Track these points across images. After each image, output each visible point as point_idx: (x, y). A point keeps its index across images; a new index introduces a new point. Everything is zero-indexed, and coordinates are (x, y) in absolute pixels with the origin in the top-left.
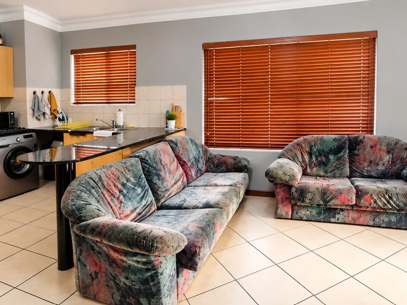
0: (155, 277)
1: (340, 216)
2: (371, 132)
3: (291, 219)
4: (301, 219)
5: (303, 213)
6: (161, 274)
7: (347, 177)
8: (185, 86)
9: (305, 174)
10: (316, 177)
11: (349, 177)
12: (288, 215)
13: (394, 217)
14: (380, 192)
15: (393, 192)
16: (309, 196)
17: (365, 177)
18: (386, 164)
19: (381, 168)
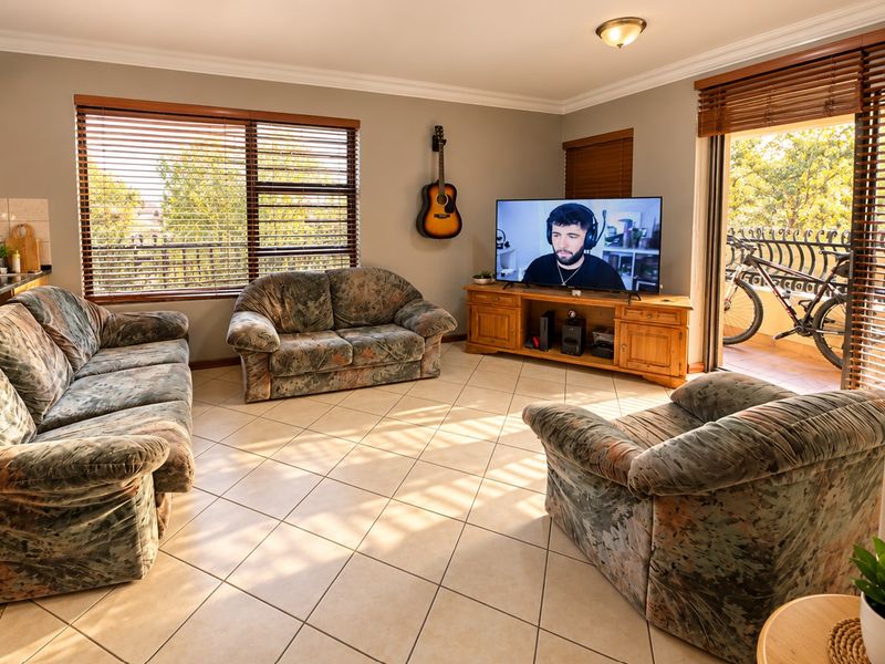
1: (335, 382)
3: (270, 400)
4: (284, 398)
5: (287, 387)
7: (331, 329)
9: (281, 332)
10: (294, 332)
11: (335, 329)
12: (265, 395)
13: (394, 370)
14: (379, 344)
15: (394, 342)
16: (295, 364)
17: (354, 327)
18: (377, 307)
19: (372, 312)
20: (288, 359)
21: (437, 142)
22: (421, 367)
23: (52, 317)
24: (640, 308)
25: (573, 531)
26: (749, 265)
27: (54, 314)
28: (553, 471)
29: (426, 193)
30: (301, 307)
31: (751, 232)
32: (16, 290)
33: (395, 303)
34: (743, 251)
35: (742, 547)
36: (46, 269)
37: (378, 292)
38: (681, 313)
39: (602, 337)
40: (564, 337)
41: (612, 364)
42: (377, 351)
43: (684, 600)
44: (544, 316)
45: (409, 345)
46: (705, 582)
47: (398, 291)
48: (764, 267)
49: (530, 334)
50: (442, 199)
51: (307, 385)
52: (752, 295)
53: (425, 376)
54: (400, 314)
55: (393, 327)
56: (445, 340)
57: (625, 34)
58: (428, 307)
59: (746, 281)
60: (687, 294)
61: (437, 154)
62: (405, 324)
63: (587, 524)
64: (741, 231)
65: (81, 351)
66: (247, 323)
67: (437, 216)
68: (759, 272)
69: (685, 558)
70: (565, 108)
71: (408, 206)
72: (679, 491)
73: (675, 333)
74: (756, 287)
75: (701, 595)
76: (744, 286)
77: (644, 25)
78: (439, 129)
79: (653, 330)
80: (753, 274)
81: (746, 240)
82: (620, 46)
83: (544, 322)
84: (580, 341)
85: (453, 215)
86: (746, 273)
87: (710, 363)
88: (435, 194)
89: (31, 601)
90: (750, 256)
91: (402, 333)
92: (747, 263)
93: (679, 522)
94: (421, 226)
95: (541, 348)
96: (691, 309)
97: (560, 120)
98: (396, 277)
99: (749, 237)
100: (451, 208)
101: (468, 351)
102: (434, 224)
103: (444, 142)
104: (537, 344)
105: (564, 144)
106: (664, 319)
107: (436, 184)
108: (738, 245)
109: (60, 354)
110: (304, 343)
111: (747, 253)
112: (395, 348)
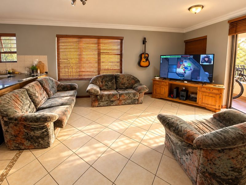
0: (47, 131)
1: (114, 103)
2: (122, 73)
3: (98, 107)
4: (101, 106)
5: (102, 104)
6: (49, 129)
7: (115, 89)
8: (47, 56)
9: (101, 90)
10: (105, 90)
11: (116, 89)
12: (96, 105)
13: (130, 101)
14: (126, 94)
15: (130, 93)
16: (104, 98)
17: (121, 89)
18: (127, 84)
19: (126, 86)
20: (102, 96)
21: (144, 42)
22: (138, 101)
23: (45, 84)
24: (207, 88)
25: (173, 152)
26: (240, 76)
27: (46, 83)
28: (167, 134)
29: (141, 56)
30: (106, 83)
31: (241, 66)
32: (38, 78)
33: (133, 83)
34: (238, 72)
35: (231, 167)
36: (46, 73)
37: (128, 80)
38: (221, 90)
39: (193, 96)
40: (181, 95)
41: (196, 104)
42: (126, 95)
43: (209, 181)
44: (175, 88)
45: (134, 95)
46: (217, 177)
47: (133, 80)
48: (244, 77)
49: (171, 93)
50: (145, 57)
51: (107, 103)
52: (240, 85)
53: (139, 103)
54: (134, 86)
55: (131, 89)
56: (145, 94)
57: (196, 9)
58: (141, 85)
59: (239, 80)
60: (223, 84)
61: (144, 45)
62: (135, 89)
63: (178, 152)
64: (238, 66)
65: (51, 92)
66: (92, 87)
67: (143, 62)
68: (243, 78)
69: (211, 168)
70: (184, 31)
71: (136, 59)
72: (211, 148)
73: (218, 96)
74: (242, 82)
75: (216, 180)
76: (238, 82)
77: (203, 7)
78: (145, 39)
79: (211, 95)
80: (241, 79)
81: (239, 69)
82: (195, 13)
83: (175, 91)
84: (185, 96)
85: (147, 61)
86: (239, 78)
87: (228, 106)
88: (143, 56)
89: (29, 149)
90: (241, 73)
91: (133, 91)
92: (240, 75)
93: (210, 157)
94: (139, 64)
95: (173, 98)
96: (224, 89)
97: (184, 34)
98: (133, 76)
99: (240, 67)
100: (147, 59)
101: (152, 97)
102: (142, 64)
103: (146, 42)
104: (172, 96)
105: (184, 41)
106: (215, 91)
107: (143, 53)
108: (237, 70)
109: (45, 93)
110: (106, 93)
111: (239, 72)
112: (131, 95)
